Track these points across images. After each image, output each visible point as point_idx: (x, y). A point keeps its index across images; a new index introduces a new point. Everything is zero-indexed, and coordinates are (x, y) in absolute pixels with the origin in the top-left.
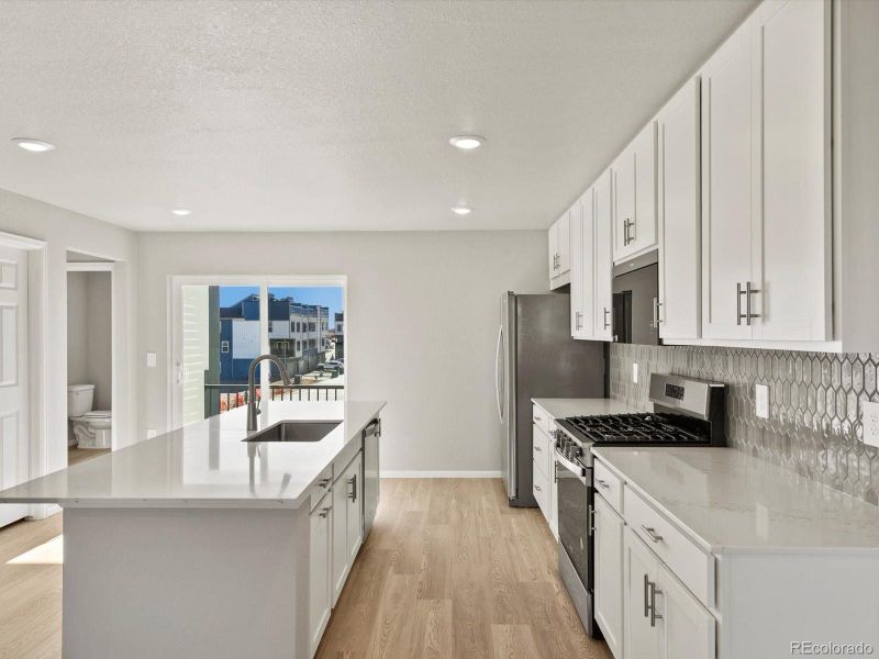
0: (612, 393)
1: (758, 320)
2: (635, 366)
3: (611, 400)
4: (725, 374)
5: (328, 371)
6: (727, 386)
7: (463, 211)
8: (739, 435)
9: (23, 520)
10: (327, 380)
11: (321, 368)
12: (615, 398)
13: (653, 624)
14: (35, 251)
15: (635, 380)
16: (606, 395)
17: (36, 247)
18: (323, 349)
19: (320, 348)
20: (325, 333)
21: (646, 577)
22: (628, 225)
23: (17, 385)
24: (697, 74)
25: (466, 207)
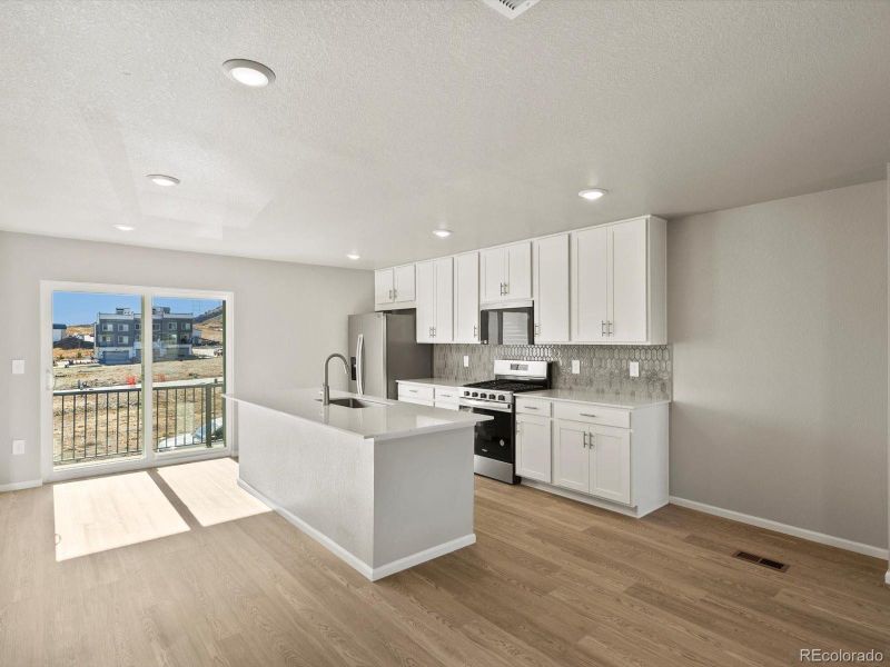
1: (611, 334)
2: (466, 357)
7: (354, 257)
15: (466, 364)
16: (431, 376)
21: (583, 432)
25: (360, 255)
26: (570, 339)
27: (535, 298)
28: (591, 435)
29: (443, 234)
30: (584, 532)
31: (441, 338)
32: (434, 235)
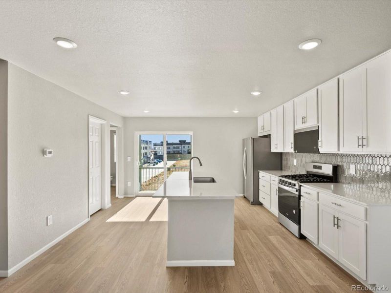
0: (283, 169)
1: (365, 146)
2: (295, 161)
3: (283, 171)
4: (338, 162)
5: (152, 163)
6: (338, 165)
7: (236, 112)
8: (342, 179)
9: (100, 210)
10: (151, 166)
11: (149, 162)
12: (285, 170)
13: (338, 228)
14: (103, 124)
15: (295, 164)
16: (281, 169)
17: (104, 123)
18: (150, 156)
19: (149, 156)
20: (150, 150)
21: (334, 216)
22: (304, 118)
23: (99, 167)
24: (338, 77)
25: (238, 110)
26: (339, 150)
27: (319, 125)
28: (338, 219)
29: (256, 94)
30: (313, 287)
31: (279, 150)
32: (252, 95)
